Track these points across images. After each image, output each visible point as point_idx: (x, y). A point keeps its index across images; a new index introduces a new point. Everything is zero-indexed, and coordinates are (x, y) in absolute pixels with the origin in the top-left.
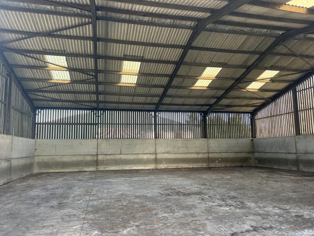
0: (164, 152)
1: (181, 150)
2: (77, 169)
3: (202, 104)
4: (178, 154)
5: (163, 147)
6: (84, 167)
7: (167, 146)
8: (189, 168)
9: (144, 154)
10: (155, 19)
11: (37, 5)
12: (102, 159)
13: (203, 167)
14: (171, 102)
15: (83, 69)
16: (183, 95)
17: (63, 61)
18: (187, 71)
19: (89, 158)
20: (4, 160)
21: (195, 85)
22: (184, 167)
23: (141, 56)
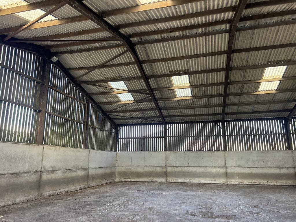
0: (235, 166)
1: (257, 164)
2: (149, 179)
3: (278, 109)
4: (253, 168)
5: (234, 160)
6: (155, 178)
7: (239, 159)
8: (269, 185)
9: (212, 167)
10: (186, 32)
11: (89, 45)
12: (171, 171)
13: (289, 184)
14: (238, 111)
15: (141, 90)
16: (249, 102)
17: (123, 86)
18: (242, 75)
19: (159, 169)
20: (80, 169)
21: (260, 90)
22: (262, 184)
23: (186, 69)
